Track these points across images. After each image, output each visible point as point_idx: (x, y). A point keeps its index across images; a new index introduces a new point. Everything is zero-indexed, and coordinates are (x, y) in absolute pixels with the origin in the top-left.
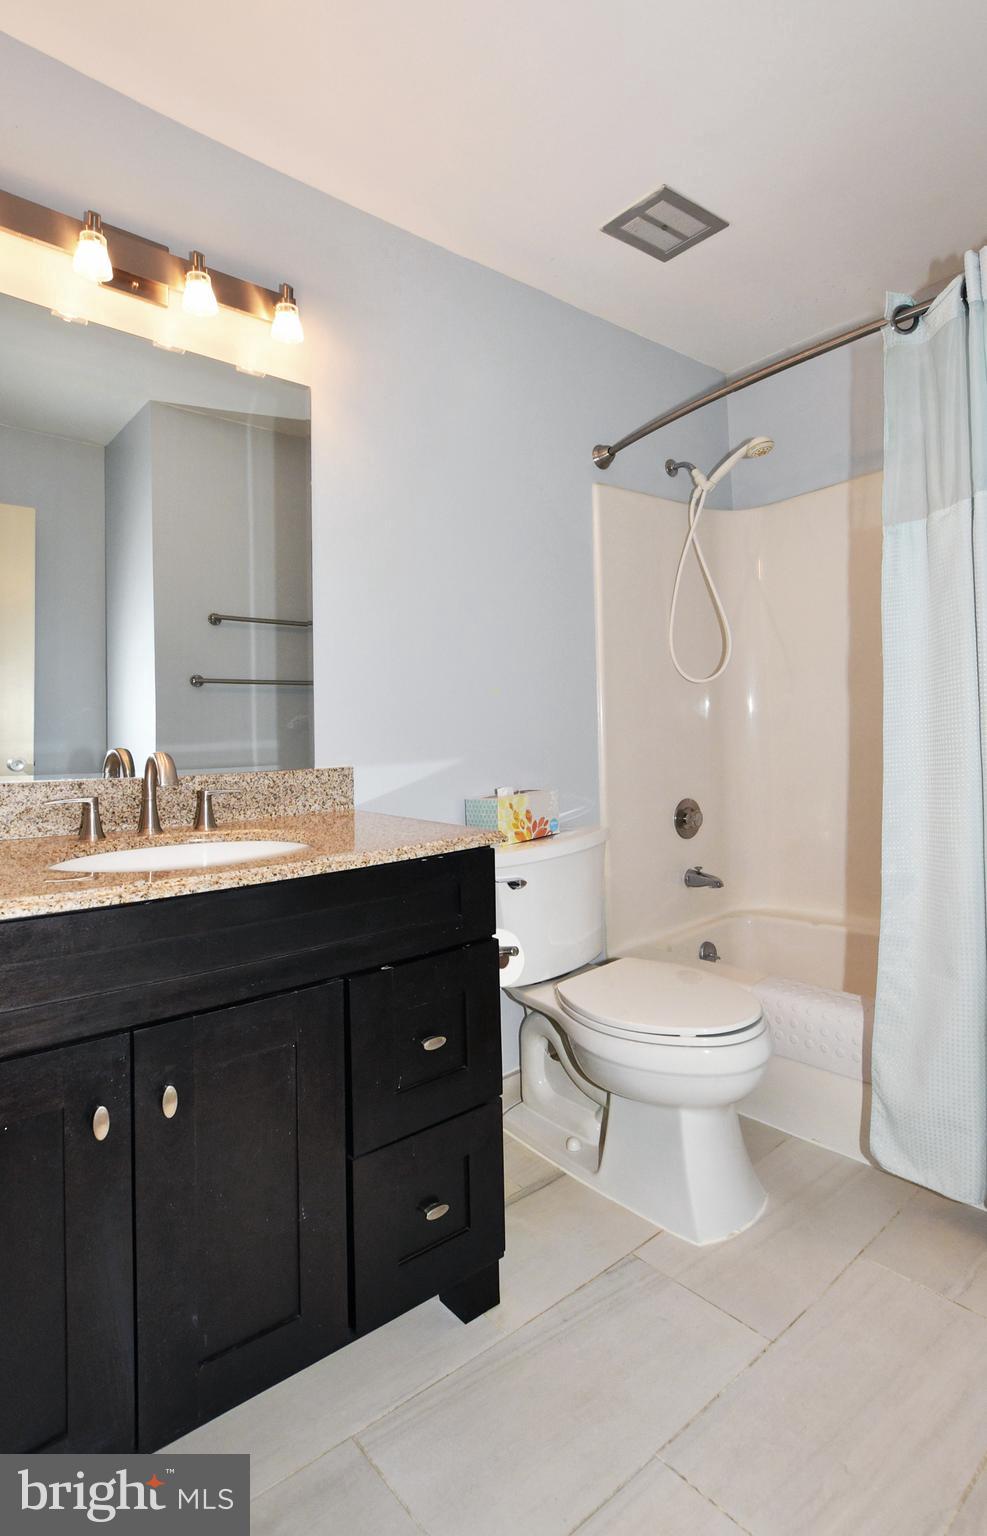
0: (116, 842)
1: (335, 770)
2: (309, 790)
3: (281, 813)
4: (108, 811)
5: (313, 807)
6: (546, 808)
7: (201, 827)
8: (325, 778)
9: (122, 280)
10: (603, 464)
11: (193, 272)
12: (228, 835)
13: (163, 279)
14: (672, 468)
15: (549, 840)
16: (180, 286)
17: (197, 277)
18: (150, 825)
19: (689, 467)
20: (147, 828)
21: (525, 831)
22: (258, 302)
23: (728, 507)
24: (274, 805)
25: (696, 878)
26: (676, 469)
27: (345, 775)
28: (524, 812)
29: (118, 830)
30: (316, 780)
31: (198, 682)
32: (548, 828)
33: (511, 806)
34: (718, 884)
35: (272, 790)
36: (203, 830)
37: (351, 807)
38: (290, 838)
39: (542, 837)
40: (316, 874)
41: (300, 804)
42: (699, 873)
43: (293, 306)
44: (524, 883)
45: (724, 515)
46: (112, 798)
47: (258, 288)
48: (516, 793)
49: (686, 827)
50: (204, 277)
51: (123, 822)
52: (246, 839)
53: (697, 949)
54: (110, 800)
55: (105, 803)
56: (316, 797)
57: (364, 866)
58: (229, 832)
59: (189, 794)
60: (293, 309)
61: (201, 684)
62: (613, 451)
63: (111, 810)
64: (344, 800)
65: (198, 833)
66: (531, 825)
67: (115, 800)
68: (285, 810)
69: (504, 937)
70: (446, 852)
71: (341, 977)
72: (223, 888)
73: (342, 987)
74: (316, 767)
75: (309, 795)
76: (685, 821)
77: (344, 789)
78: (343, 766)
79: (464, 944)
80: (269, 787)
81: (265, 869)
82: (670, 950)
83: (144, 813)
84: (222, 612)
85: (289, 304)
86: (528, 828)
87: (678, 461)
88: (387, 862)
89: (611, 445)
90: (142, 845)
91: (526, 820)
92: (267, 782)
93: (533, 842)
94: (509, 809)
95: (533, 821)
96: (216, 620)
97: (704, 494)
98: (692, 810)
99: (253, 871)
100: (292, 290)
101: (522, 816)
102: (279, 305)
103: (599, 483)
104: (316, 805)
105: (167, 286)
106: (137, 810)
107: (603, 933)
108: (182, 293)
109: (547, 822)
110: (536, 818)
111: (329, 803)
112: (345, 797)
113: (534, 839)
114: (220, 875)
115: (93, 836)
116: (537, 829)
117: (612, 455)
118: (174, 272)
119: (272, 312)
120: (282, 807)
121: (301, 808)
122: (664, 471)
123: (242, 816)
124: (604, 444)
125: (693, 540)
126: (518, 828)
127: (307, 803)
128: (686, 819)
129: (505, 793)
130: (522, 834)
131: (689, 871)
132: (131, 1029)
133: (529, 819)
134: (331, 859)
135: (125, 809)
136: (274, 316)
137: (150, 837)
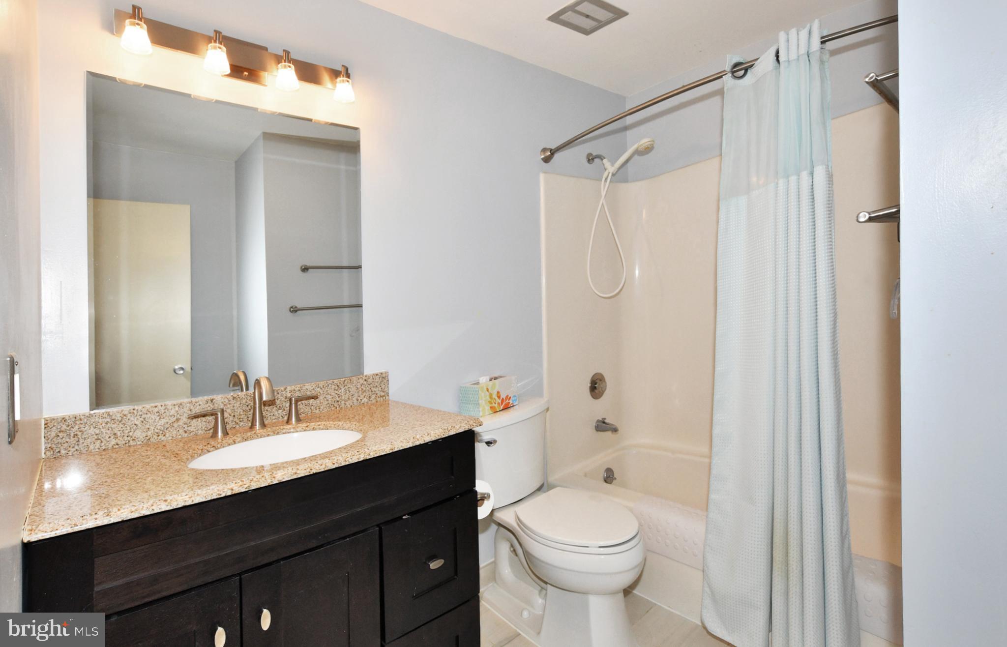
0: (235, 438)
1: (377, 375)
2: (360, 389)
3: (343, 405)
4: (230, 415)
5: (363, 401)
6: (510, 388)
7: (290, 422)
8: (370, 381)
9: (237, 71)
10: (546, 160)
11: (283, 64)
12: (307, 426)
13: (264, 69)
14: (591, 159)
15: (512, 409)
16: (275, 73)
17: (285, 67)
18: (258, 423)
19: (601, 157)
20: (256, 425)
21: (496, 405)
22: (326, 77)
23: (626, 181)
24: (338, 401)
25: (602, 426)
26: (593, 159)
27: (383, 378)
28: (496, 393)
29: (237, 426)
30: (365, 382)
31: (294, 310)
32: (511, 401)
33: (488, 390)
34: (615, 430)
35: (337, 392)
36: (292, 424)
37: (387, 398)
38: (347, 427)
39: (507, 408)
40: (360, 460)
41: (355, 399)
42: (604, 422)
43: (348, 79)
44: (495, 441)
45: (623, 186)
46: (233, 407)
47: (326, 68)
48: (491, 380)
49: (596, 391)
50: (290, 67)
51: (240, 421)
52: (320, 429)
53: (602, 474)
54: (232, 408)
55: (229, 411)
56: (365, 394)
57: (391, 452)
58: (308, 424)
59: (283, 399)
60: (348, 81)
61: (296, 311)
62: (553, 152)
63: (233, 415)
64: (382, 394)
65: (288, 427)
66: (500, 401)
67: (235, 408)
68: (345, 404)
69: (481, 487)
70: (443, 437)
71: (378, 526)
72: (299, 476)
73: (378, 533)
74: (365, 374)
75: (360, 393)
76: (595, 388)
77: (383, 387)
78: (381, 371)
79: (455, 496)
80: (335, 390)
81: (327, 460)
82: (586, 475)
83: (254, 414)
84: (309, 264)
85: (345, 79)
86: (499, 403)
87: (594, 154)
88: (405, 448)
89: (553, 148)
90: (252, 438)
91: (496, 398)
92: (333, 387)
93: (501, 412)
94: (487, 392)
95: (501, 398)
96: (305, 269)
97: (610, 175)
98: (601, 380)
99: (320, 462)
100: (347, 70)
101: (495, 396)
102: (339, 79)
103: (545, 173)
104: (365, 399)
105: (267, 73)
106: (250, 413)
107: (545, 467)
108: (276, 76)
109: (510, 397)
110: (503, 396)
111: (373, 397)
112: (383, 392)
113: (502, 410)
114: (298, 467)
115: (220, 434)
116: (504, 403)
117: (552, 154)
118: (271, 64)
119: (334, 84)
120: (343, 402)
121: (355, 401)
122: (585, 160)
123: (318, 410)
124: (548, 147)
125: (603, 204)
126: (492, 404)
127: (359, 398)
128: (596, 387)
129: (484, 381)
130: (495, 407)
131: (598, 421)
132: (240, 574)
133: (499, 397)
134: (370, 449)
135: (241, 413)
136: (335, 86)
137: (258, 432)
